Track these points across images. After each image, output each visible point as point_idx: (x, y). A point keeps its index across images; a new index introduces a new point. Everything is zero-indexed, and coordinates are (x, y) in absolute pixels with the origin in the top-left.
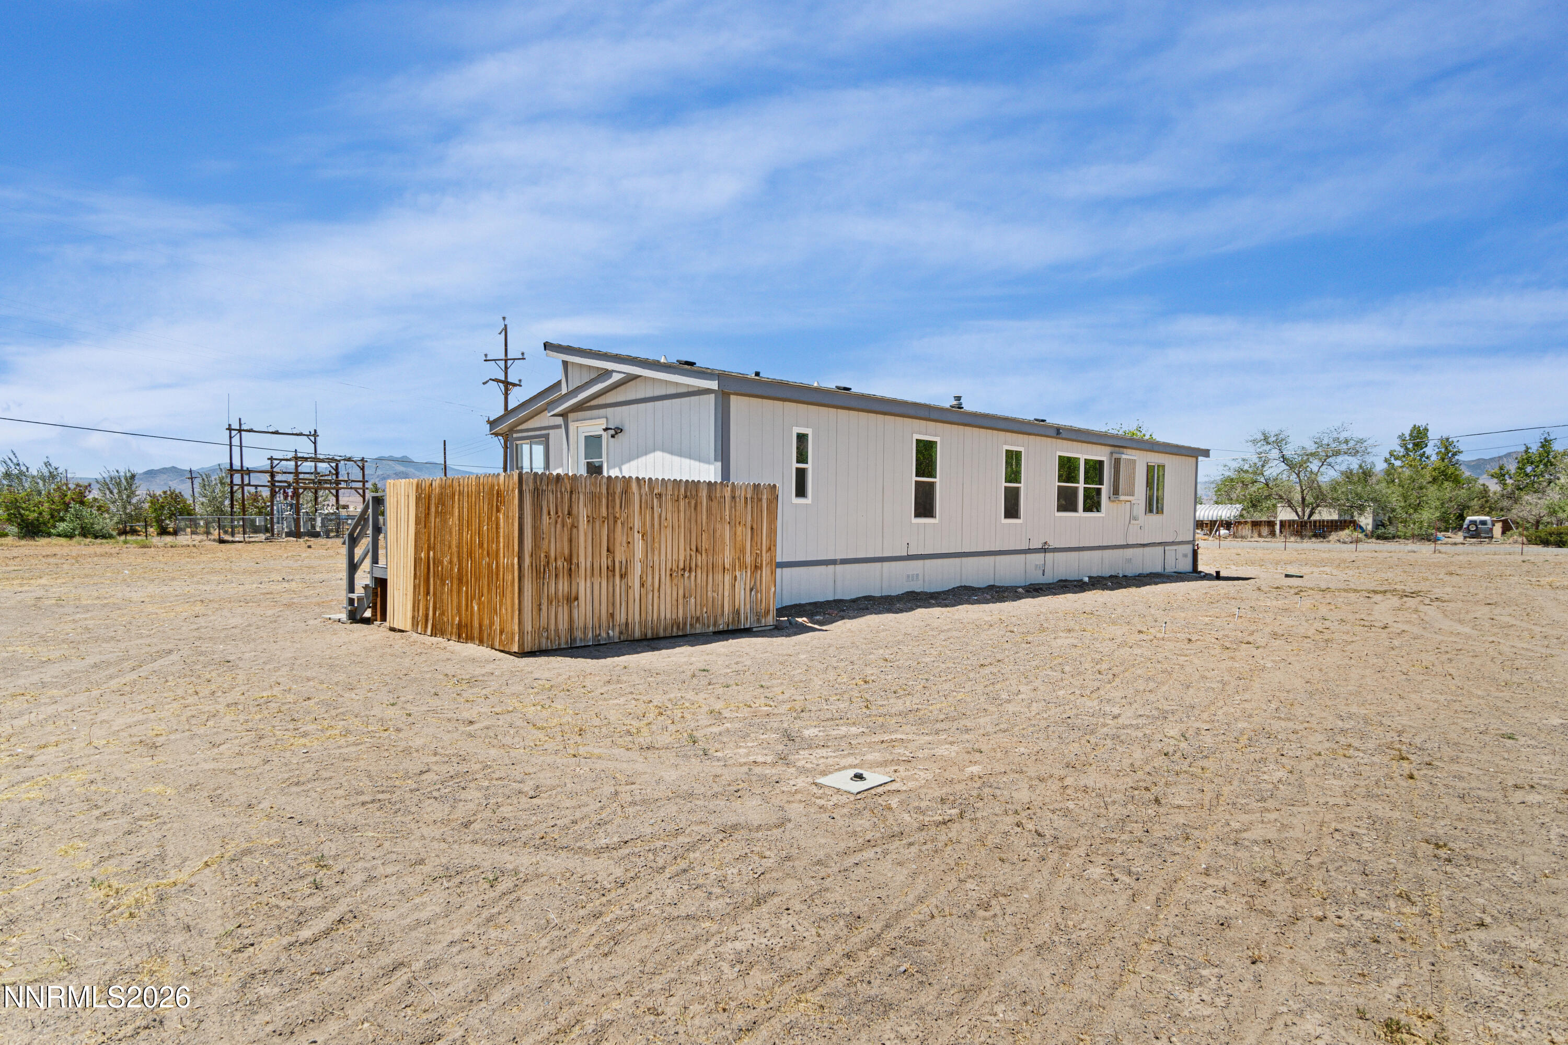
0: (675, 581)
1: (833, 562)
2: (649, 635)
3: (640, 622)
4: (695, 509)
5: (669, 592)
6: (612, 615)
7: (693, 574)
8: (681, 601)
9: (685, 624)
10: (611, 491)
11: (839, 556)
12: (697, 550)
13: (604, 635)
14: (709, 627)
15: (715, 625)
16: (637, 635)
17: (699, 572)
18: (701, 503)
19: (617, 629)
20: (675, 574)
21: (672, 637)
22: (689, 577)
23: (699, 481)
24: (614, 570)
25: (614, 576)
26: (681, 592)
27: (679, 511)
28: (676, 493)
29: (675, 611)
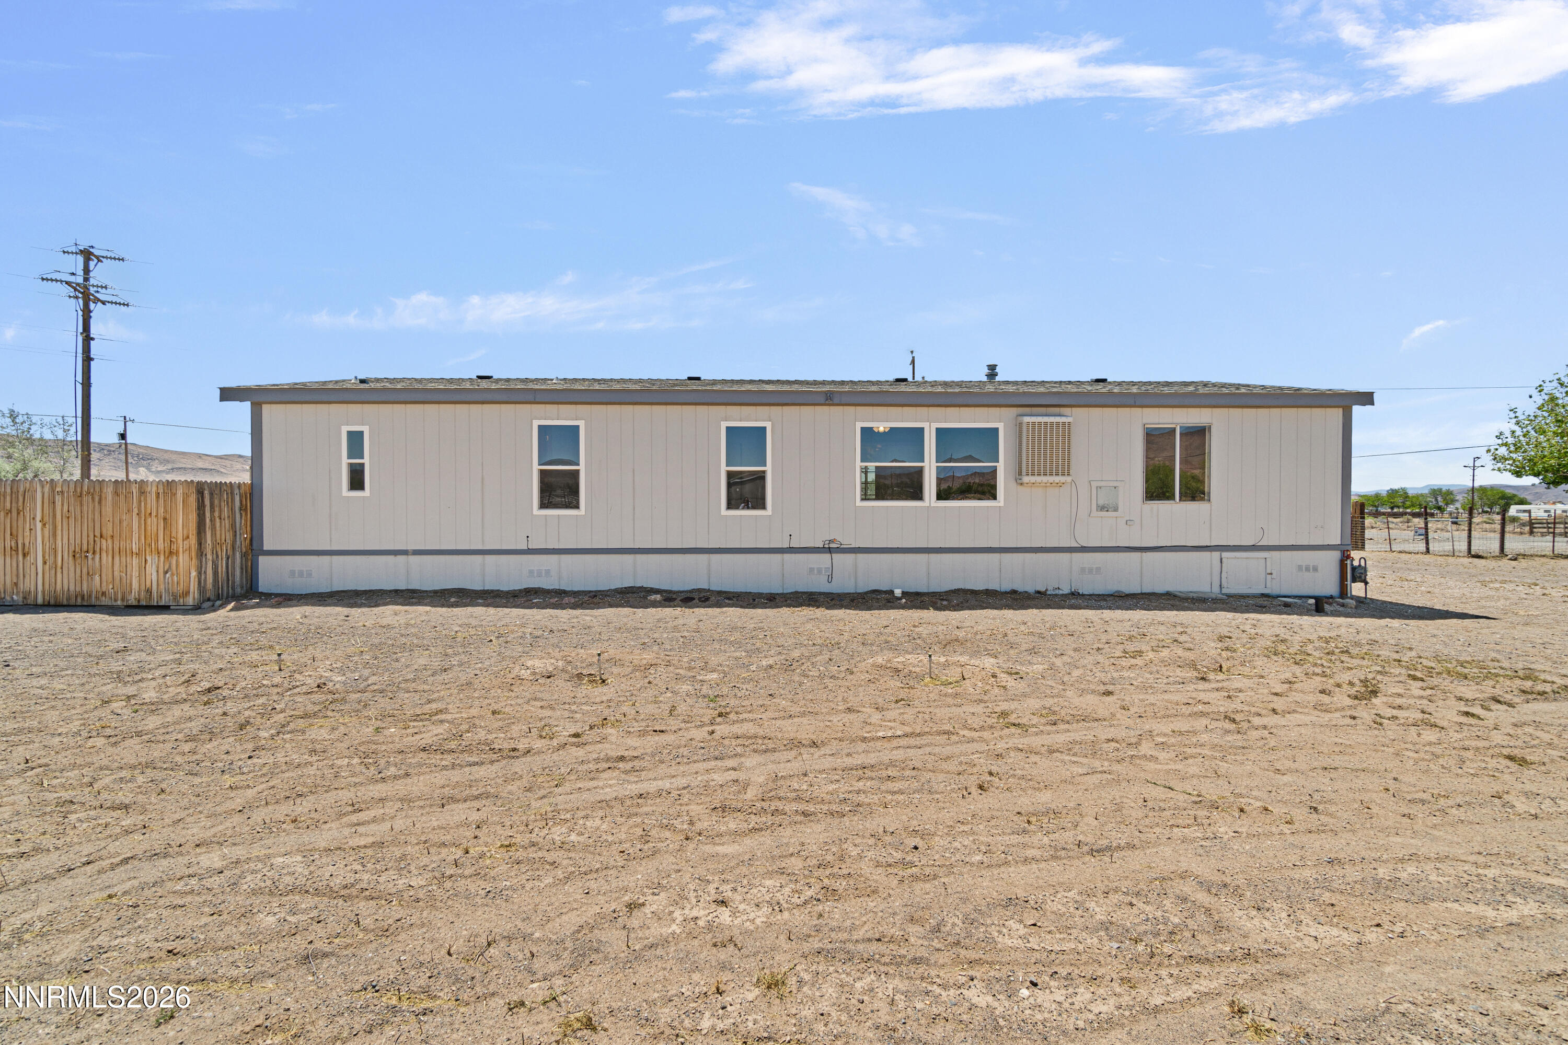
0: (79, 561)
1: (405, 553)
2: (52, 602)
3: (43, 592)
4: (100, 502)
5: (72, 569)
6: (16, 584)
7: (97, 556)
8: (85, 577)
9: (90, 596)
10: (15, 490)
11: (411, 547)
12: (101, 536)
13: (8, 598)
14: (116, 600)
15: (123, 600)
16: (40, 601)
17: (104, 555)
18: (106, 498)
19: (21, 595)
20: (78, 555)
21: (76, 606)
22: (93, 559)
23: (103, 480)
24: (17, 550)
25: (17, 554)
26: (85, 571)
27: (81, 505)
28: (79, 490)
29: (78, 585)
